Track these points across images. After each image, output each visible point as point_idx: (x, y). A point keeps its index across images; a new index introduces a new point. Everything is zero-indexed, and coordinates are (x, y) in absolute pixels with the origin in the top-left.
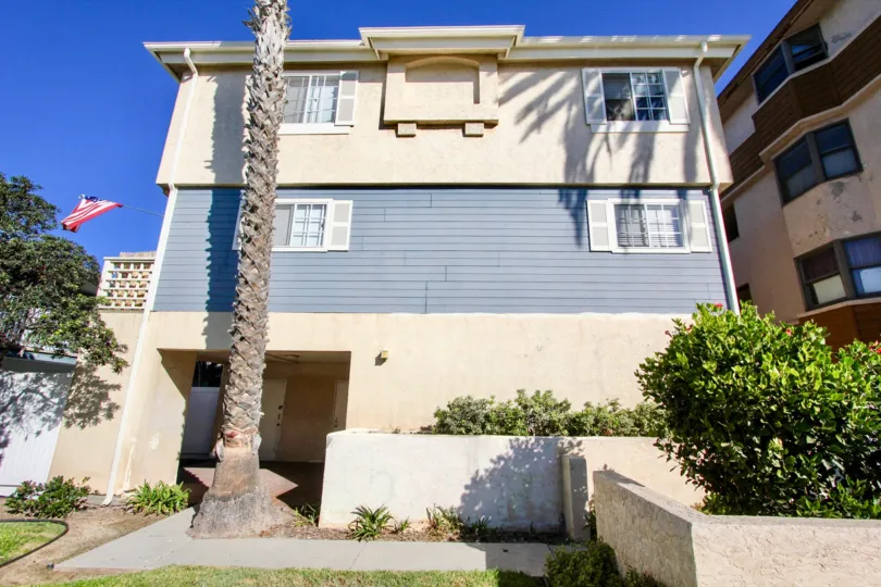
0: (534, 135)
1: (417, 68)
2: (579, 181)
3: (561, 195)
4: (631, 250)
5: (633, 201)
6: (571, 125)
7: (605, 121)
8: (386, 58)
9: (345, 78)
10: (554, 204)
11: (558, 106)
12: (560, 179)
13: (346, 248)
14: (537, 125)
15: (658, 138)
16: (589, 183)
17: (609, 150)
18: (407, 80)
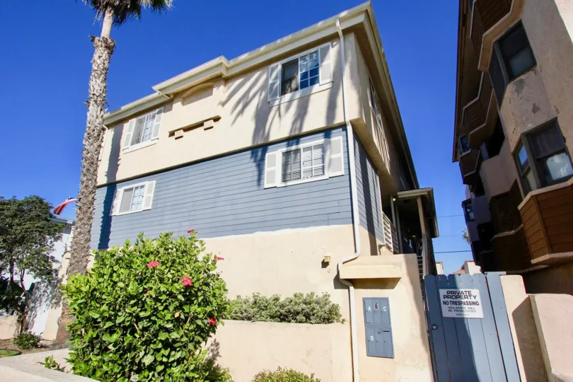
0: (239, 118)
1: (188, 96)
2: (260, 142)
3: (252, 153)
4: (289, 183)
5: (294, 148)
6: (260, 105)
7: (278, 97)
8: (172, 97)
9: (159, 113)
10: (248, 161)
11: (254, 96)
12: (249, 144)
13: (150, 208)
14: (242, 111)
15: (312, 97)
16: (266, 142)
17: (280, 115)
18: (183, 104)
